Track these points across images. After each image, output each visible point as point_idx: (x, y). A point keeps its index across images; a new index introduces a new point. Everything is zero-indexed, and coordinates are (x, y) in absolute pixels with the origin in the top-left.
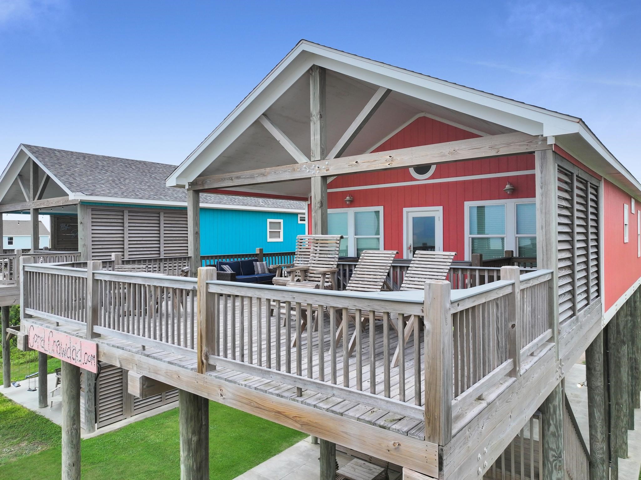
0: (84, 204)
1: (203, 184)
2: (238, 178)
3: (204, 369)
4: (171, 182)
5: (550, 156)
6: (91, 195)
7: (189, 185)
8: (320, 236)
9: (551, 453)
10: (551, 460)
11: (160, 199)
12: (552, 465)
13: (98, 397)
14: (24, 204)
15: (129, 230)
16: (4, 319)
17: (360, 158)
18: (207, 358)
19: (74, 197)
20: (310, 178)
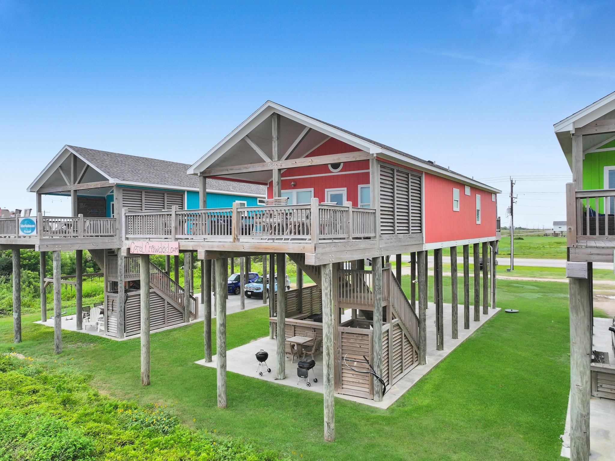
0: (118, 186)
1: (209, 173)
2: (231, 169)
3: (236, 241)
4: (190, 171)
5: (375, 161)
6: (124, 180)
7: (200, 173)
8: (277, 198)
9: (377, 287)
10: (376, 290)
11: (165, 184)
12: (377, 292)
13: (126, 315)
14: (65, 187)
15: (145, 205)
16: (43, 272)
17: (298, 160)
18: (237, 236)
19: (112, 181)
20: (272, 170)
